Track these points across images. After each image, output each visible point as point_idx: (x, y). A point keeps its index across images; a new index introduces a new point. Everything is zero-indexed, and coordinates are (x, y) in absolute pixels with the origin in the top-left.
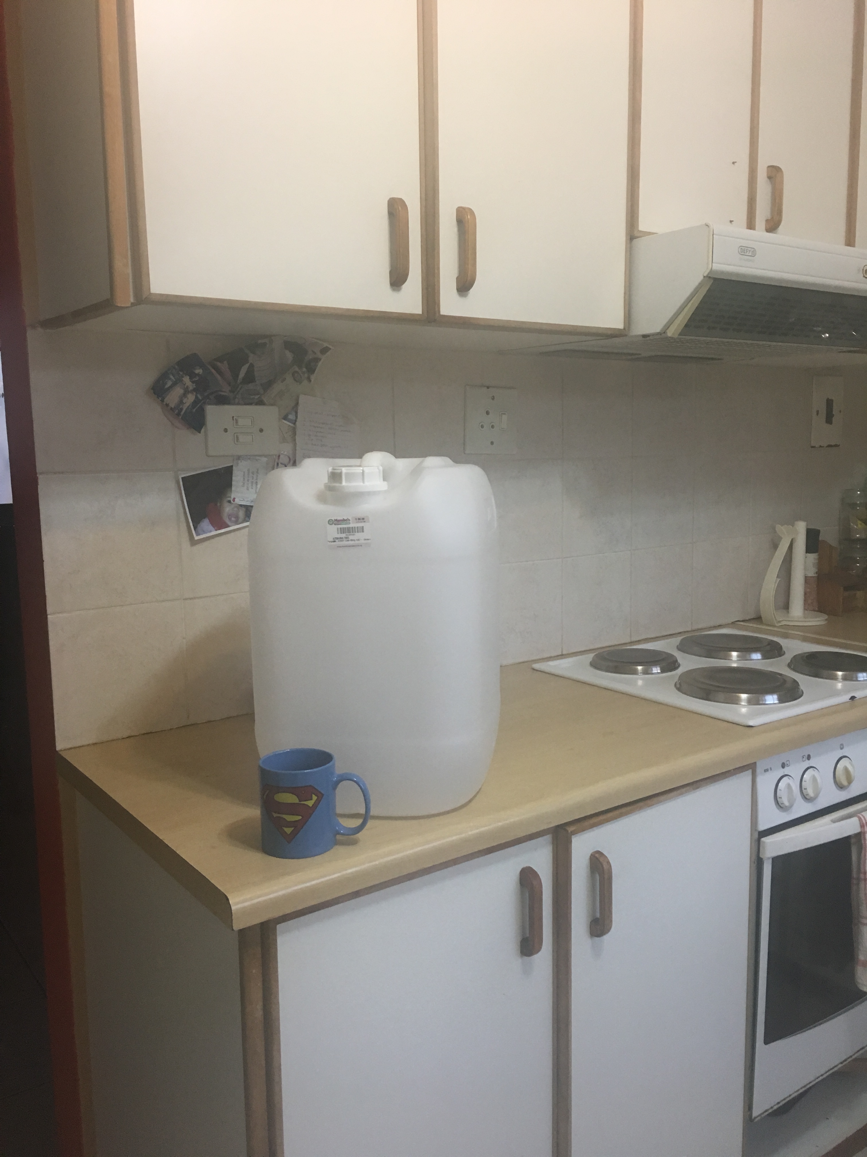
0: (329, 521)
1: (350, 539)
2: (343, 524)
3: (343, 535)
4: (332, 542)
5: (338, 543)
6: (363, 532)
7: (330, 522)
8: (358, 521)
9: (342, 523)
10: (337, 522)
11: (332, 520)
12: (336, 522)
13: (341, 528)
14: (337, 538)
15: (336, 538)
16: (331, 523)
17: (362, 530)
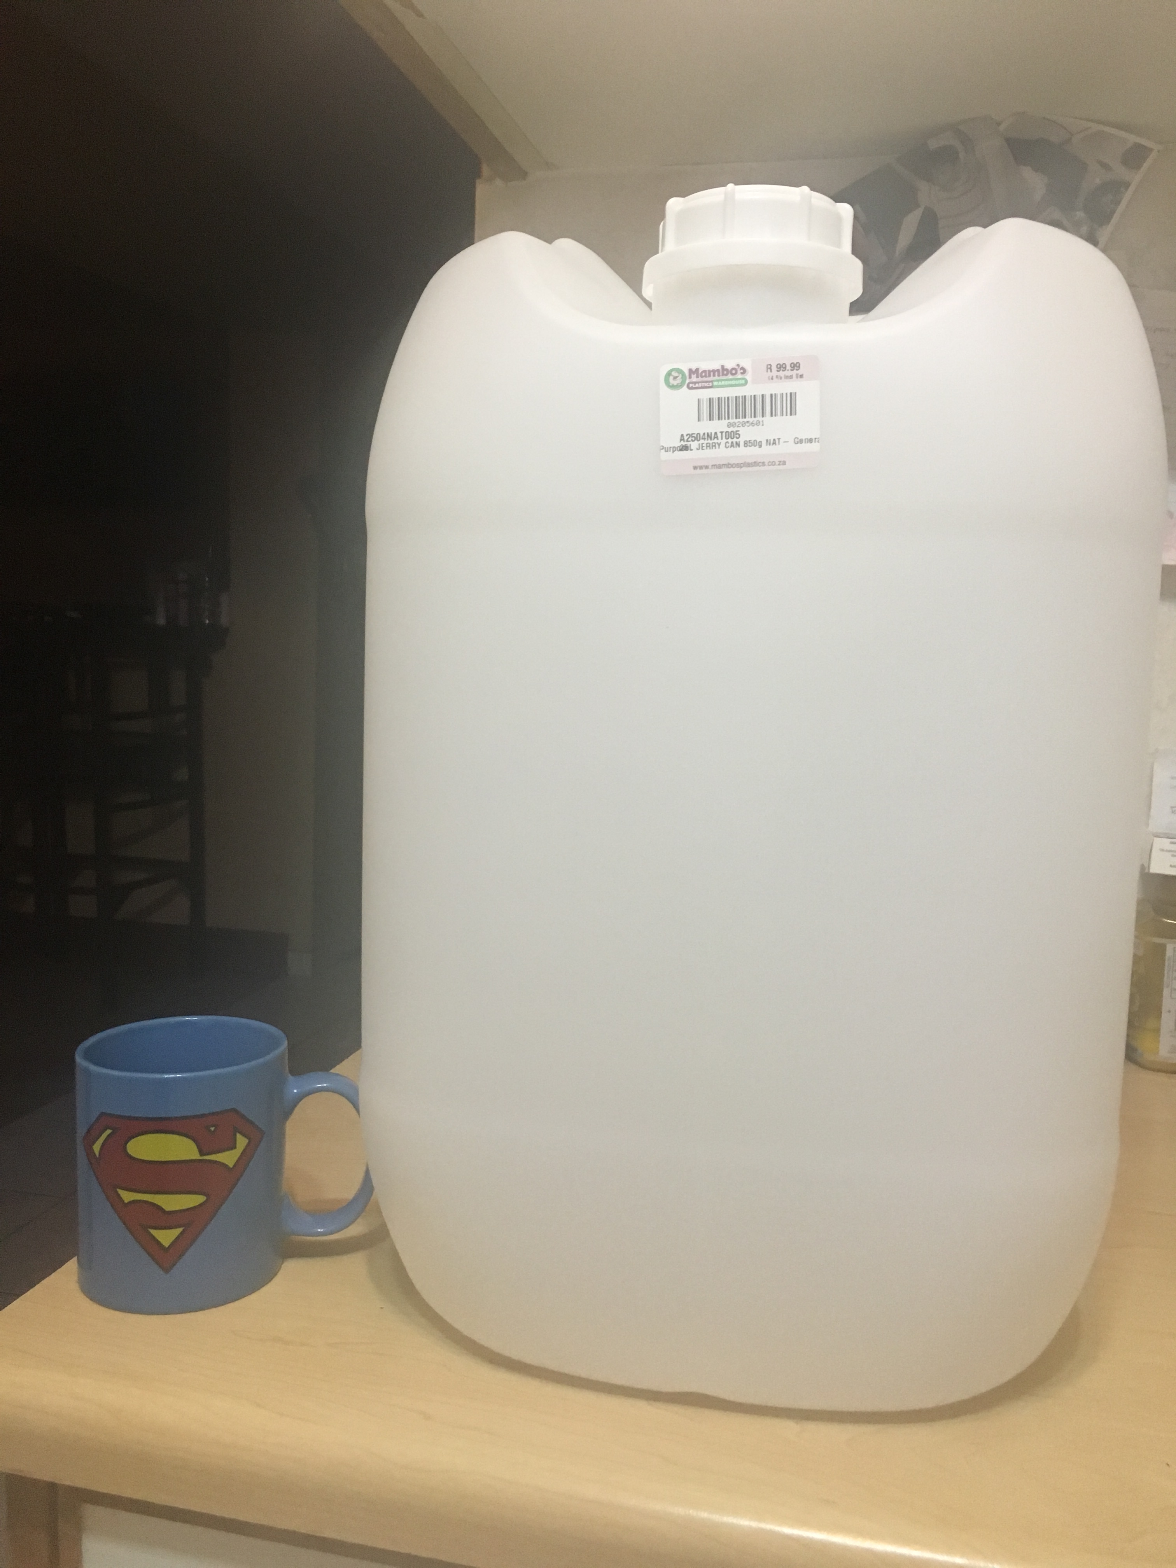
0: (669, 374)
1: (741, 440)
2: (718, 387)
3: (719, 426)
4: (674, 449)
5: (695, 454)
6: (793, 412)
7: (671, 378)
8: (775, 372)
9: (715, 383)
10: (700, 379)
11: (679, 371)
12: (694, 378)
13: (711, 400)
14: (696, 437)
15: (690, 435)
16: (675, 383)
17: (791, 404)
